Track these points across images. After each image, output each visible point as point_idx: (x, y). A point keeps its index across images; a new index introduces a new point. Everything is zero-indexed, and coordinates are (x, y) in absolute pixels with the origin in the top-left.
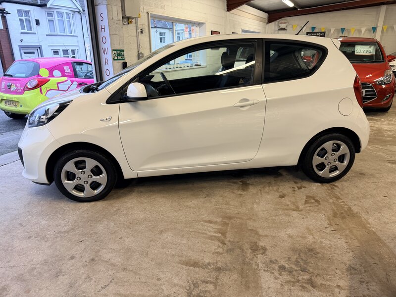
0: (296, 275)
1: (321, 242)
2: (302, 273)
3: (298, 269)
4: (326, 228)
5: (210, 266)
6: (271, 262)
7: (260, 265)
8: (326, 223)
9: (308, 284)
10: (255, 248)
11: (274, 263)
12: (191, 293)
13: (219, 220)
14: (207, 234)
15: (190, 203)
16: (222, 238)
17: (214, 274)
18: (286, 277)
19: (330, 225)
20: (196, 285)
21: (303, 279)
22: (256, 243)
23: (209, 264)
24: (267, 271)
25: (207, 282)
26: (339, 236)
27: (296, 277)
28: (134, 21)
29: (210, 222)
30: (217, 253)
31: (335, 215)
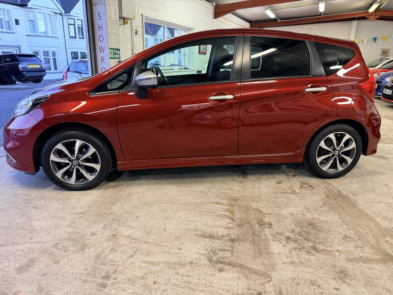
0: (301, 243)
1: (319, 218)
2: (306, 241)
3: (302, 239)
4: (321, 207)
5: (225, 238)
6: (278, 233)
7: (269, 236)
8: (321, 204)
9: (312, 249)
10: (261, 223)
11: (280, 234)
12: (212, 259)
13: (226, 202)
14: (217, 213)
15: (197, 189)
16: (231, 215)
17: (229, 244)
18: (292, 245)
19: (325, 204)
20: (214, 252)
21: (307, 246)
22: (262, 219)
23: (223, 236)
24: (276, 241)
25: (224, 251)
26: (333, 214)
27: (301, 245)
28: (129, 21)
29: (218, 203)
30: (228, 227)
31: (328, 197)
